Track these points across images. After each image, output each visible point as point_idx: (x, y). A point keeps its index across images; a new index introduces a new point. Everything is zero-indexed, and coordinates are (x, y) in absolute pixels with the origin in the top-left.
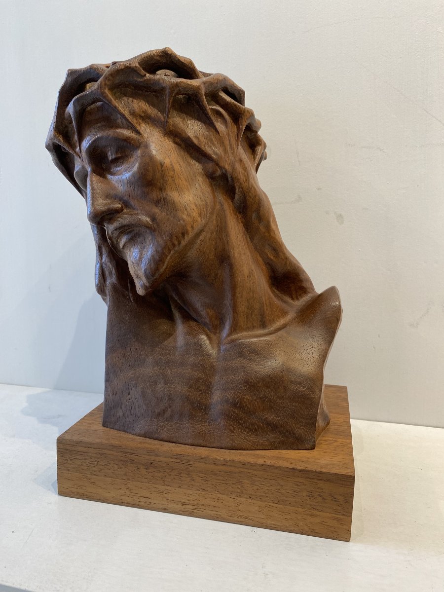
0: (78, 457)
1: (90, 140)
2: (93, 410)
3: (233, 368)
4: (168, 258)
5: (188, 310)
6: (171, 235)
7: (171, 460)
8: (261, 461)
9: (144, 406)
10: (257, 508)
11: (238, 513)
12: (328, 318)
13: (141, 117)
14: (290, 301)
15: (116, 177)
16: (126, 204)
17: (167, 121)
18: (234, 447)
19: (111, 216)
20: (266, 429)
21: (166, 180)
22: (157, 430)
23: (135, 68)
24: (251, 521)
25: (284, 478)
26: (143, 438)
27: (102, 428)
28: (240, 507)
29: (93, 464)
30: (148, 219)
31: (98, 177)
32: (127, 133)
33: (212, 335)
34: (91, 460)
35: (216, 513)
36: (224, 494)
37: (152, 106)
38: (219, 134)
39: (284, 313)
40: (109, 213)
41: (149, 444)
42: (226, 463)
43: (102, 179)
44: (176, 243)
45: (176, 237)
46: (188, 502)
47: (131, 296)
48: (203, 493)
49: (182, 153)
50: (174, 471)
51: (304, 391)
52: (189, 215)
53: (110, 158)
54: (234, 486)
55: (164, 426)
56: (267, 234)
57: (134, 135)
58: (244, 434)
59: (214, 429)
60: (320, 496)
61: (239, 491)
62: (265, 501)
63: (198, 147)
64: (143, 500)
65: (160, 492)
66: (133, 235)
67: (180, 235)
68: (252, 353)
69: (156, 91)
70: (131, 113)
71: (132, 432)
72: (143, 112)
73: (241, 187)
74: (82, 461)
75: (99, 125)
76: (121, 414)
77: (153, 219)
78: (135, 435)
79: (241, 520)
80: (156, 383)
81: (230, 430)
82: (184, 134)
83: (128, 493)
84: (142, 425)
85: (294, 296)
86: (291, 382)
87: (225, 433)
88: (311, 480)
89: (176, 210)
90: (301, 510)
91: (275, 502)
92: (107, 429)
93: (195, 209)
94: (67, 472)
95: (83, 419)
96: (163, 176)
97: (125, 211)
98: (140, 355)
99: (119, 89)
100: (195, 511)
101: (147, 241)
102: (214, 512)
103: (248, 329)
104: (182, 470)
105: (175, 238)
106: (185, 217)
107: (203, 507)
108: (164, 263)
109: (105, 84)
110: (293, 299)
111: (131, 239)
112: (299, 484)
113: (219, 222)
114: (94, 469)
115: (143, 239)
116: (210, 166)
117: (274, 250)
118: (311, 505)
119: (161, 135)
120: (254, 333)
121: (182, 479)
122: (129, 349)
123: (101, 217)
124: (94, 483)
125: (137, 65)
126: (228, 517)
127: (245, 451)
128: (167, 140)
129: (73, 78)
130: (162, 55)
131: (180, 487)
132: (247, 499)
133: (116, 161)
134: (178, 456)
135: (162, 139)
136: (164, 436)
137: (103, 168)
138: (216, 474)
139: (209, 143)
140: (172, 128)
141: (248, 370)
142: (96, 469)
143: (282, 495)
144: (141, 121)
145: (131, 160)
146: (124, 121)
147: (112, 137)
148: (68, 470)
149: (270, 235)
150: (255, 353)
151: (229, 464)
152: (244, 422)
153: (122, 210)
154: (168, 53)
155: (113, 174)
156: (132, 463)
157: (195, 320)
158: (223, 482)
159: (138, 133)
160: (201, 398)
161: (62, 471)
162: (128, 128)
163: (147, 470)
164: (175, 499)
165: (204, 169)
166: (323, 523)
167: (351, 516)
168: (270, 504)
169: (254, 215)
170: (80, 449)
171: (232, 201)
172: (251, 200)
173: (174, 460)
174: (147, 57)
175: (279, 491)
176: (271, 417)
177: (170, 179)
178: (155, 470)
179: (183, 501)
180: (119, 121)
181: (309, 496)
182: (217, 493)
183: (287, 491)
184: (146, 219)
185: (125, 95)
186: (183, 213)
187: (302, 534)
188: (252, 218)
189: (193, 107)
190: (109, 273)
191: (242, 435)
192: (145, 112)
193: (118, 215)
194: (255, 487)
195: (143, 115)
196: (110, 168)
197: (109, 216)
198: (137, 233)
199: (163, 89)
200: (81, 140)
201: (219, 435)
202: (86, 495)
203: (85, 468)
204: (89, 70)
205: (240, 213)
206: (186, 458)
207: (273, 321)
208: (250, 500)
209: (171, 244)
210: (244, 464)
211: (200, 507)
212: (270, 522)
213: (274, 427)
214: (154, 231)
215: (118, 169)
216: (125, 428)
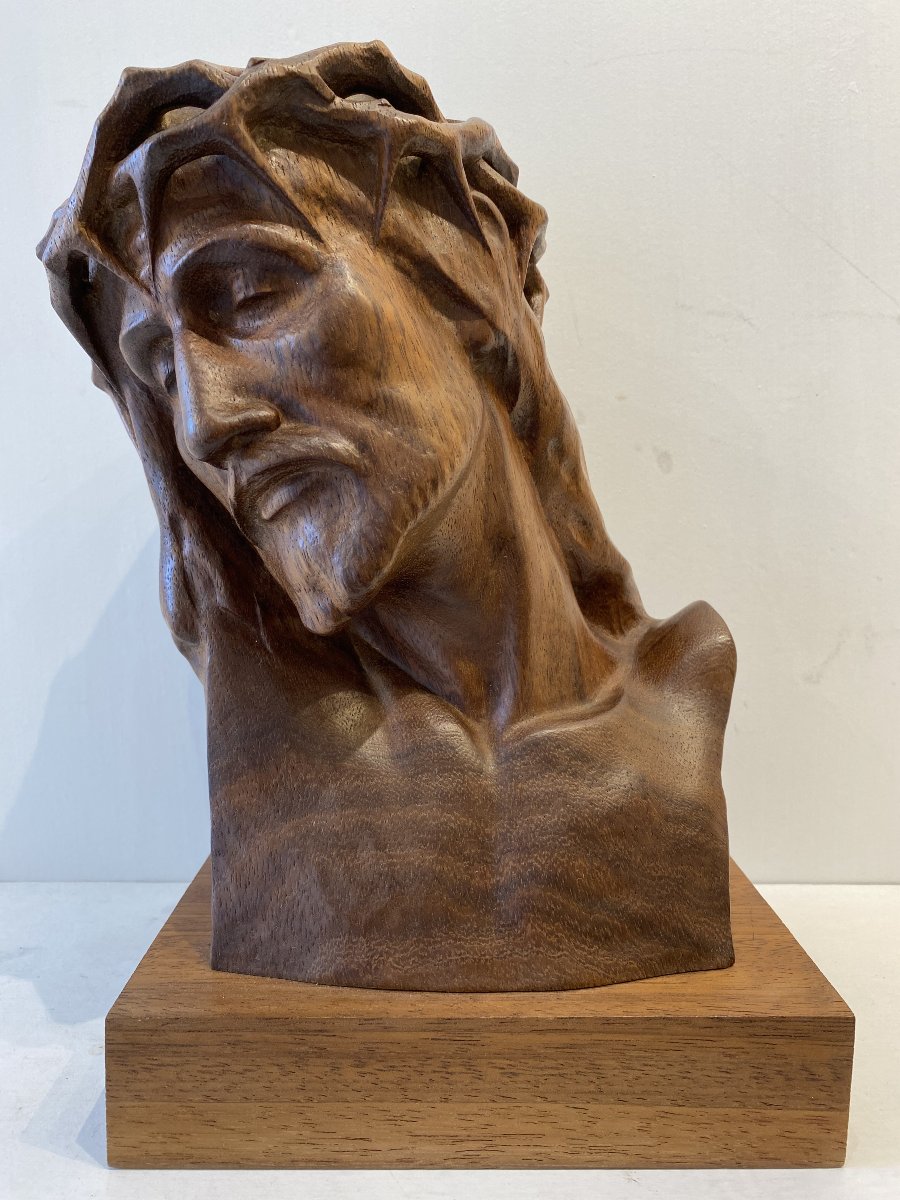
0: (168, 1060)
1: (187, 249)
2: (162, 930)
3: (538, 796)
4: (401, 541)
5: (403, 667)
6: (408, 486)
7: (424, 1035)
8: (640, 1011)
9: (328, 907)
10: (637, 1124)
11: (591, 1142)
12: (714, 669)
13: (319, 200)
14: (610, 637)
15: (256, 342)
16: (287, 409)
17: (382, 214)
18: (565, 983)
19: (248, 439)
20: (629, 934)
21: (389, 354)
22: (369, 964)
23: (310, 80)
24: (622, 1157)
25: (699, 1043)
26: (334, 988)
27: (210, 974)
28: (595, 1127)
29: (211, 1073)
30: (351, 447)
31: (205, 343)
32: (288, 234)
33: (471, 723)
34: (205, 1063)
35: (537, 1150)
36: (555, 1102)
37: (345, 176)
38: (490, 253)
39: (610, 664)
40: (247, 429)
41: (355, 1001)
42: (563, 1026)
43: (214, 345)
44: (420, 504)
45: (420, 488)
46: (464, 1132)
47: (264, 638)
48: (505, 1106)
49: (414, 291)
50: (429, 1062)
51: (697, 836)
52: (443, 438)
53: (240, 296)
54: (581, 1078)
55: (387, 953)
56: (573, 488)
57: (308, 243)
58: (583, 949)
59: (511, 947)
60: (779, 1073)
61: (592, 1087)
62: (653, 1104)
63: (450, 281)
64: (350, 1146)
65: (393, 1120)
66: (309, 484)
67: (429, 485)
68: (576, 758)
69: (353, 141)
70: (296, 189)
71: (300, 976)
72: (323, 188)
73: (531, 379)
74: (178, 1069)
75: (211, 211)
76: (264, 934)
77: (362, 444)
78: (309, 982)
79: (598, 1157)
80: (354, 848)
81: (550, 944)
82: (419, 249)
83: (307, 1133)
84: (326, 957)
85: (615, 626)
86: (667, 818)
87: (538, 953)
88: (760, 1040)
89: (415, 426)
90: (734, 1112)
91: (680, 1102)
92: (228, 975)
93: (455, 426)
94: (136, 1103)
95: (149, 955)
96: (382, 343)
97: (284, 426)
98: (305, 782)
99: (263, 129)
100: (483, 1154)
101: (346, 498)
102: (531, 1150)
103: (552, 704)
104: (451, 1057)
105: (416, 491)
106: (435, 441)
107: (505, 1141)
108: (392, 552)
109: (240, 110)
110: (613, 632)
111: (301, 494)
112: (733, 1052)
113: (492, 457)
114: (211, 1085)
115: (335, 496)
116: (475, 326)
117: (585, 523)
118: (759, 1097)
119: (367, 246)
120: (565, 711)
121: (453, 1078)
122: (274, 768)
123: (225, 439)
124: (212, 1123)
125: (315, 72)
126: (566, 1155)
127: (591, 991)
128: (381, 260)
129: (139, 89)
130: (367, 58)
131: (446, 1100)
132: (613, 1106)
133: (252, 303)
134: (443, 1023)
135: (370, 255)
136: (390, 976)
137: (210, 321)
138: (536, 1056)
139: (472, 273)
140: (393, 233)
141: (574, 800)
142: (219, 1086)
143: (695, 1082)
144: (317, 209)
145: (297, 303)
146: (280, 206)
147: (253, 241)
148: (138, 1097)
149: (579, 491)
150: (581, 759)
151: (569, 1026)
152: (580, 923)
153: (278, 425)
154: (381, 54)
155: (245, 335)
156: (319, 1057)
157: (424, 689)
158: (556, 1072)
159: (316, 236)
160: (472, 876)
161: (120, 1104)
162: (290, 224)
163: (359, 1070)
164: (433, 1133)
165: (461, 332)
166: (787, 1134)
167: (846, 1109)
168: (666, 1109)
169: (551, 444)
170: (179, 1037)
171: (509, 412)
172: (547, 409)
173: (432, 1035)
174: (336, 57)
175: (689, 1075)
176: (636, 904)
177: (396, 350)
178: (380, 1066)
179: (456, 1133)
180: (267, 204)
181: (755, 1078)
182: (539, 1099)
183: (705, 1073)
184: (342, 445)
185: (280, 144)
186: (431, 433)
187: (739, 1166)
188: (546, 451)
189: (432, 188)
190: (205, 583)
191: (579, 952)
192: (328, 188)
193: (269, 437)
194: (631, 1075)
195: (323, 195)
196: (232, 321)
197: (243, 438)
198: (318, 481)
199: (375, 138)
200: (157, 245)
201: (526, 959)
202: (191, 1156)
203: (189, 1086)
204: (187, 74)
205: (522, 438)
206: (460, 1026)
207: (595, 684)
208: (621, 1108)
209: (408, 507)
210: (607, 1021)
211: (498, 1141)
212: (666, 1152)
213: (644, 926)
214: (365, 476)
215: (259, 323)
216: (279, 968)
